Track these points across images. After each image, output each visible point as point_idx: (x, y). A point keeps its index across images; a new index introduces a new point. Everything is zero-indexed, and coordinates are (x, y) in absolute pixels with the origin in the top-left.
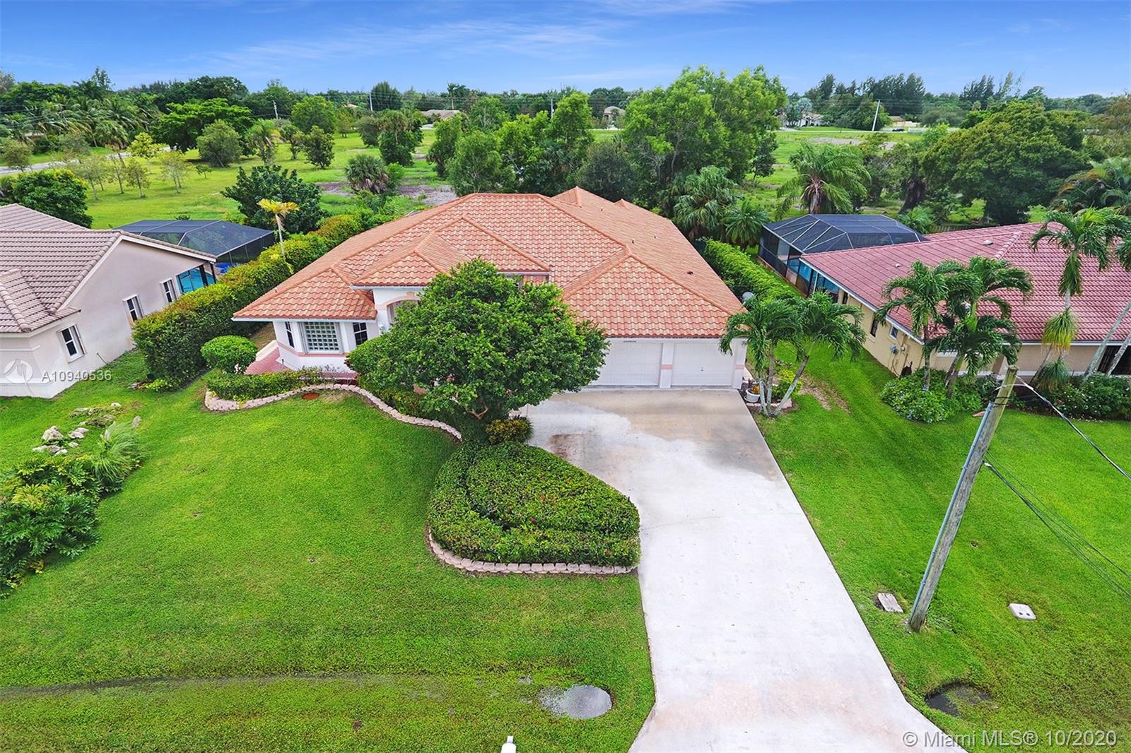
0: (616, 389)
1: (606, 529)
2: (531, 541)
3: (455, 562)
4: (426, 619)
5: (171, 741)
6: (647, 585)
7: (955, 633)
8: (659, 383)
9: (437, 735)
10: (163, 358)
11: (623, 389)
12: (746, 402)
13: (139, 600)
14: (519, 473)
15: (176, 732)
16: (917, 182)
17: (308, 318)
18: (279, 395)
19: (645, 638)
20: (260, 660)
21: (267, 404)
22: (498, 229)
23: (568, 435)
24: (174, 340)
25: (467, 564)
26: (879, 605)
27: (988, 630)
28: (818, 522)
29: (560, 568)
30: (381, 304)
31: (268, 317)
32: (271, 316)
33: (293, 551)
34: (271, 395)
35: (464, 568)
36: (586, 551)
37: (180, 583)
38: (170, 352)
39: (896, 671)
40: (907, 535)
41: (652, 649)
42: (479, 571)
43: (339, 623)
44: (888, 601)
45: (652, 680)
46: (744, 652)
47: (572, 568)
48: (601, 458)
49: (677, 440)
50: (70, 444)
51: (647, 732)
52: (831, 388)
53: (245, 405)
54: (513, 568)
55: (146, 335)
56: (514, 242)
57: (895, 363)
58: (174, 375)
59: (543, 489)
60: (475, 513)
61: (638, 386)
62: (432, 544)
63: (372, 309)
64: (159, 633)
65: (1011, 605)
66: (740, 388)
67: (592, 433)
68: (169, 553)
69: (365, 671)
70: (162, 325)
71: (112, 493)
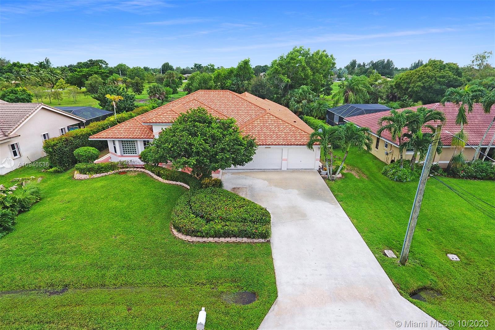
0: (262, 170)
1: (255, 222)
2: (220, 226)
3: (183, 237)
4: (167, 262)
5: (35, 317)
6: (274, 247)
7: (422, 266)
8: (281, 168)
9: (168, 313)
10: (56, 157)
11: (265, 170)
12: (321, 175)
13: (29, 255)
14: (215, 199)
15: (38, 313)
16: (393, 95)
17: (123, 138)
18: (108, 172)
19: (273, 269)
20: (85, 281)
21: (102, 176)
22: (210, 104)
23: (239, 188)
24: (62, 149)
25: (188, 238)
26: (385, 255)
27: (438, 265)
28: (355, 221)
29: (233, 239)
30: (156, 132)
31: (105, 138)
32: (106, 138)
33: (106, 233)
34: (104, 172)
35: (187, 240)
36: (246, 231)
37: (50, 247)
38: (60, 155)
39: (395, 282)
40: (397, 226)
41: (276, 274)
42: (194, 241)
43: (125, 264)
44: (390, 253)
45: (276, 287)
46: (321, 275)
47: (239, 240)
48: (255, 196)
49: (290, 189)
50: (9, 193)
51: (273, 310)
52: (359, 171)
53: (92, 177)
54: (211, 239)
55: (49, 146)
56: (217, 109)
57: (387, 159)
58: (61, 165)
59: (226, 205)
60: (194, 215)
61: (272, 169)
62: (173, 230)
63: (152, 134)
64: (37, 269)
65: (448, 255)
66: (318, 170)
67: (251, 187)
68: (47, 235)
69: (136, 286)
70: (57, 142)
71: (25, 211)
